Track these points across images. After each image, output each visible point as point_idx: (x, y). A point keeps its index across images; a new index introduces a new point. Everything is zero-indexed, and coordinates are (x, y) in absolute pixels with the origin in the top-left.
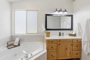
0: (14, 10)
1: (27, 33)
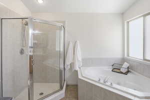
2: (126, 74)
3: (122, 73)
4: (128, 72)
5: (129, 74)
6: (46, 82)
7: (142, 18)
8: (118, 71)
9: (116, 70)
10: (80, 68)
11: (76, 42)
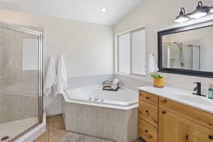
0: (118, 36)
1: (131, 74)
2: (116, 90)
3: (112, 90)
4: (118, 88)
5: (119, 90)
6: (9, 121)
7: (129, 34)
8: (109, 88)
9: (107, 88)
10: (65, 91)
11: (59, 57)
